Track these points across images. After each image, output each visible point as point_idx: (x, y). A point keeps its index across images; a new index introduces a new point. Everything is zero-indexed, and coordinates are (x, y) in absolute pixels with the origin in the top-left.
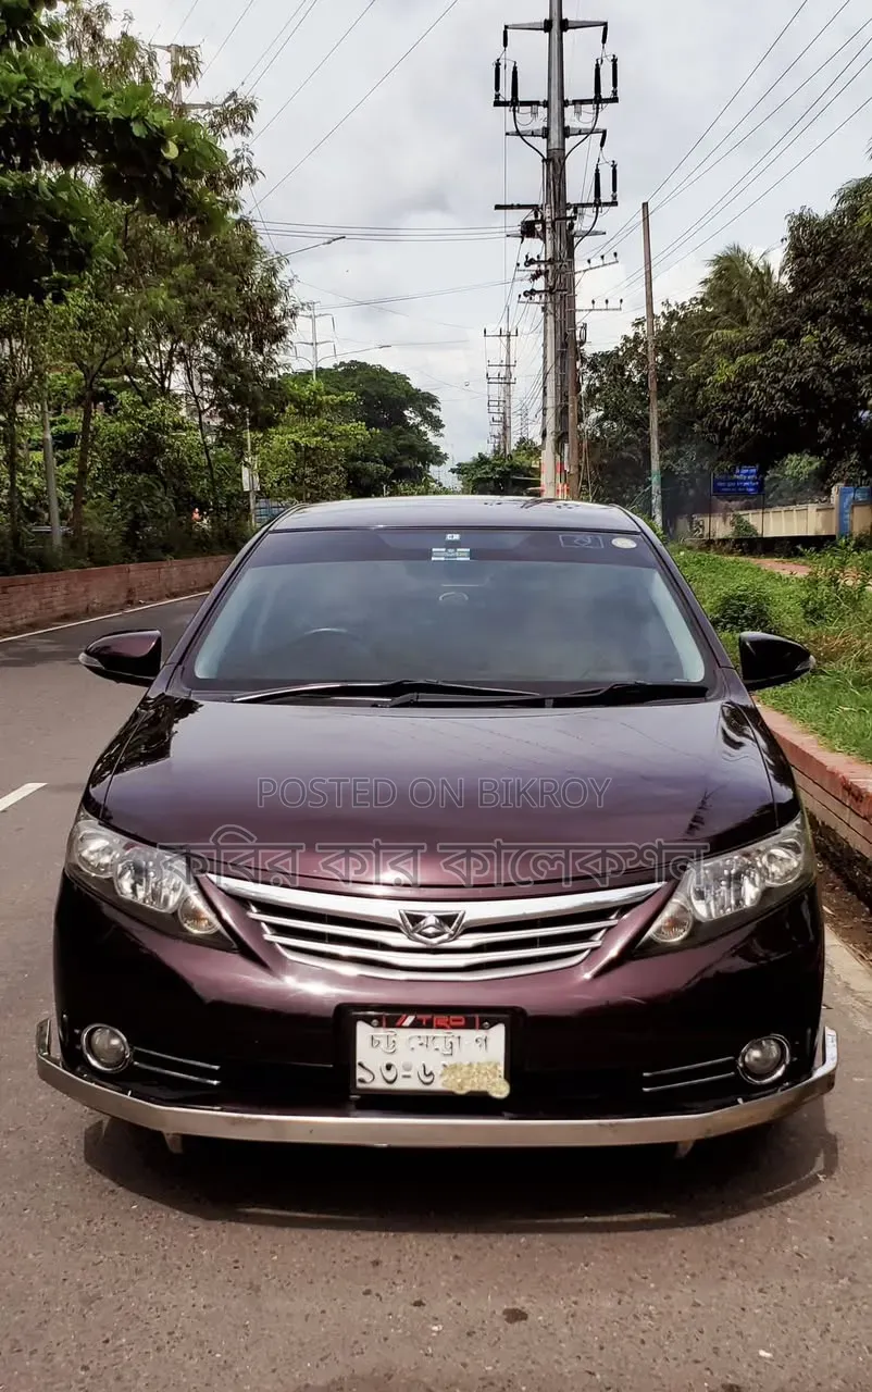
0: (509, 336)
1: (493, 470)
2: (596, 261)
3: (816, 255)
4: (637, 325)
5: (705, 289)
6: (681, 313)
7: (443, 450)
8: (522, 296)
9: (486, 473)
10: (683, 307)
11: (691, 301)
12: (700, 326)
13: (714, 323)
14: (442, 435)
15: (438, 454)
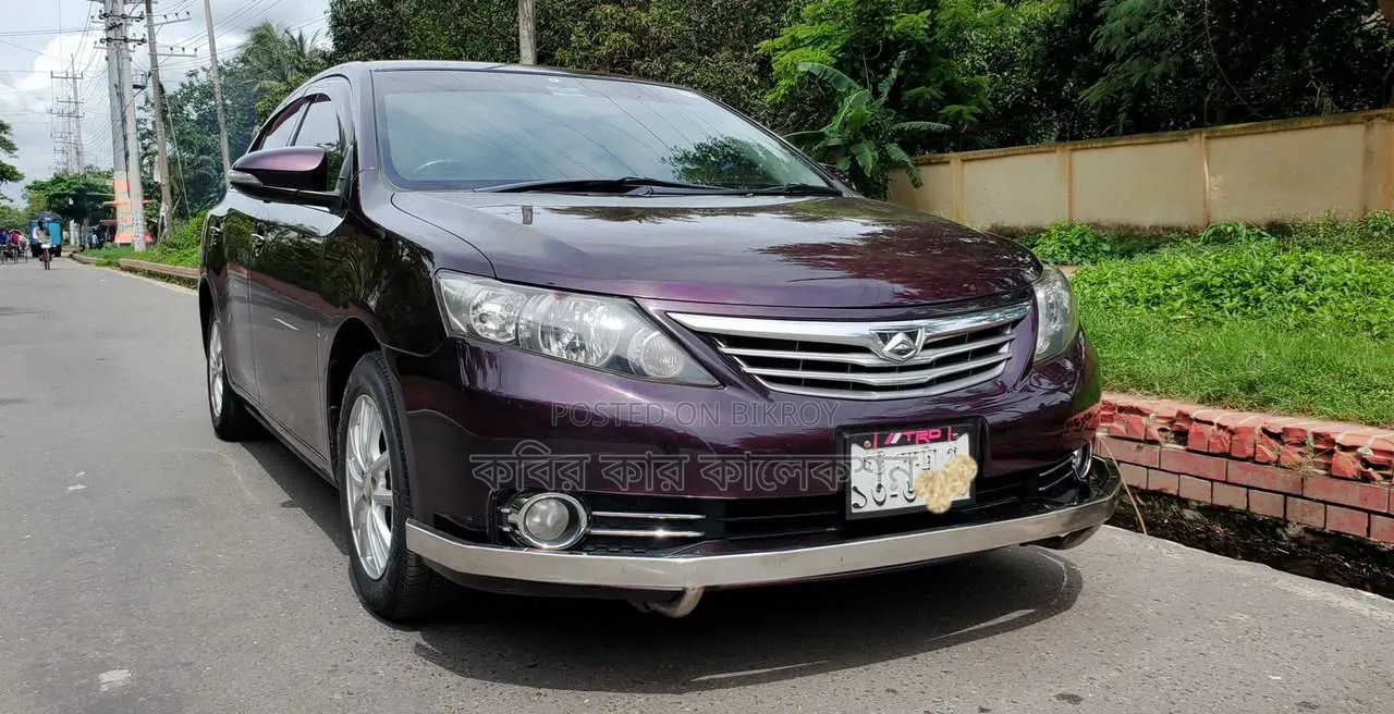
0: (74, 78)
1: (69, 187)
2: (171, 18)
3: (352, 26)
4: (191, 76)
5: (243, 51)
6: (228, 68)
7: (19, 170)
8: (99, 43)
9: (63, 190)
10: (228, 65)
11: (234, 59)
12: (248, 77)
13: (259, 76)
14: (16, 157)
15: (16, 173)
